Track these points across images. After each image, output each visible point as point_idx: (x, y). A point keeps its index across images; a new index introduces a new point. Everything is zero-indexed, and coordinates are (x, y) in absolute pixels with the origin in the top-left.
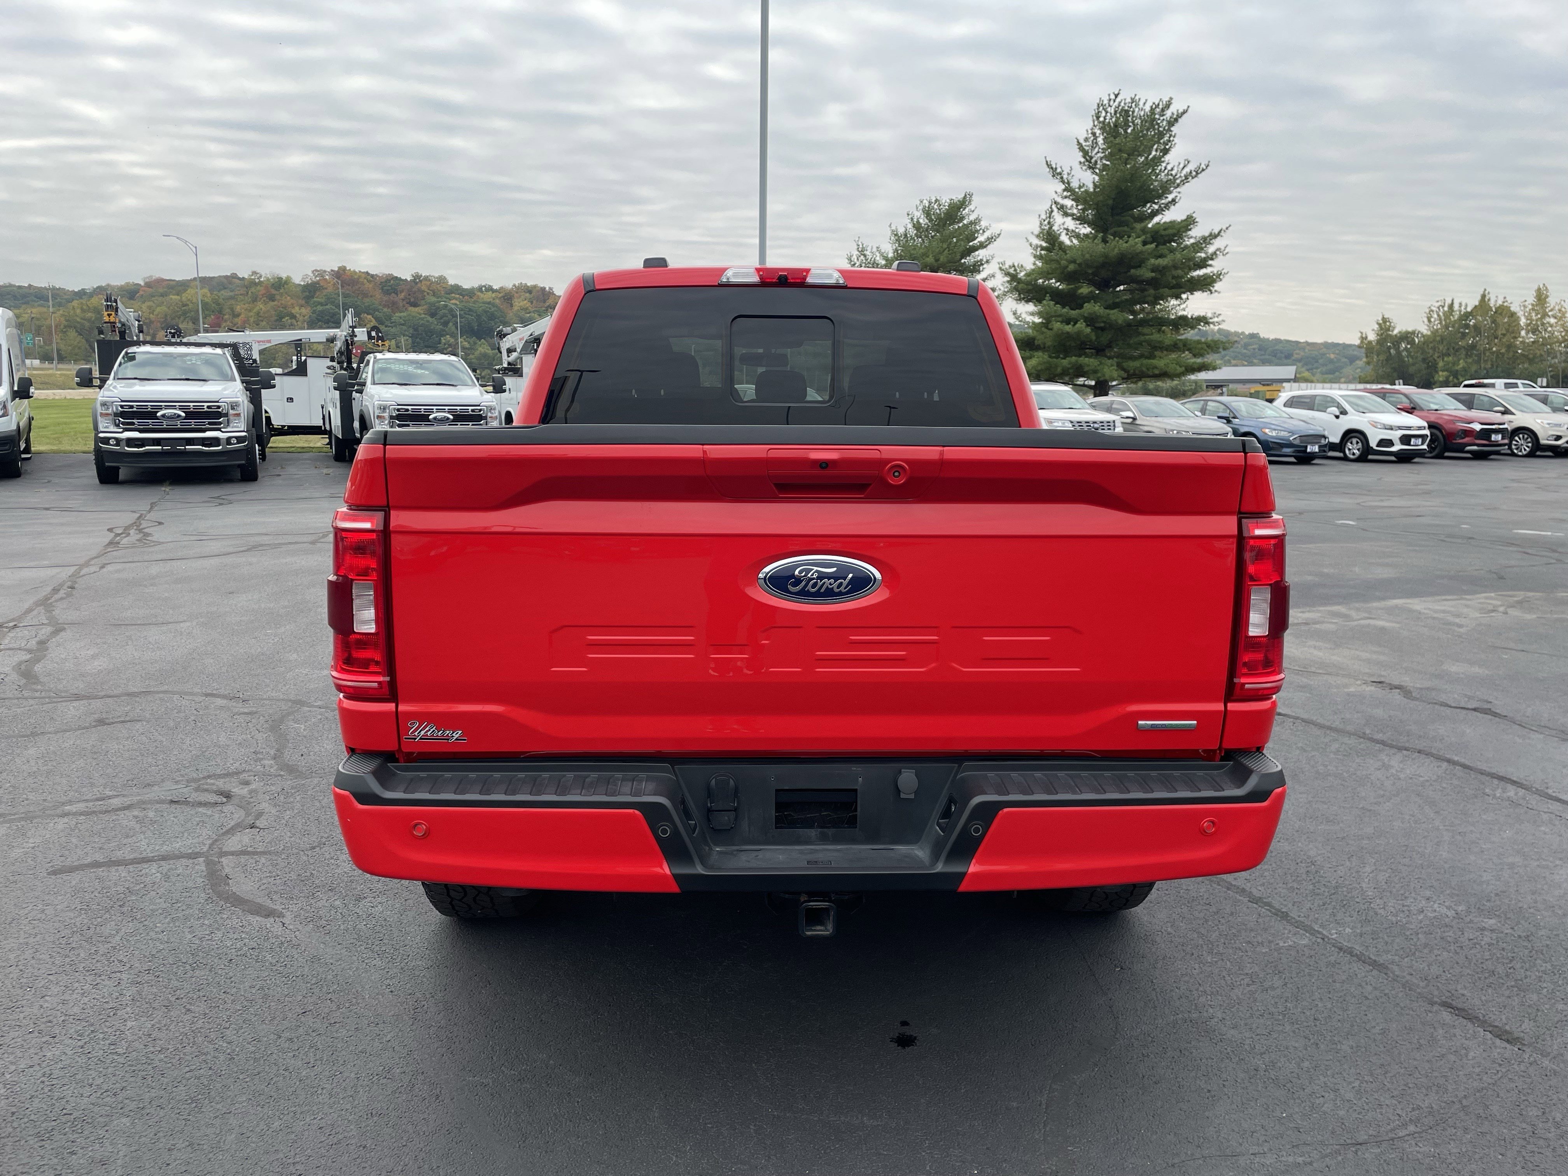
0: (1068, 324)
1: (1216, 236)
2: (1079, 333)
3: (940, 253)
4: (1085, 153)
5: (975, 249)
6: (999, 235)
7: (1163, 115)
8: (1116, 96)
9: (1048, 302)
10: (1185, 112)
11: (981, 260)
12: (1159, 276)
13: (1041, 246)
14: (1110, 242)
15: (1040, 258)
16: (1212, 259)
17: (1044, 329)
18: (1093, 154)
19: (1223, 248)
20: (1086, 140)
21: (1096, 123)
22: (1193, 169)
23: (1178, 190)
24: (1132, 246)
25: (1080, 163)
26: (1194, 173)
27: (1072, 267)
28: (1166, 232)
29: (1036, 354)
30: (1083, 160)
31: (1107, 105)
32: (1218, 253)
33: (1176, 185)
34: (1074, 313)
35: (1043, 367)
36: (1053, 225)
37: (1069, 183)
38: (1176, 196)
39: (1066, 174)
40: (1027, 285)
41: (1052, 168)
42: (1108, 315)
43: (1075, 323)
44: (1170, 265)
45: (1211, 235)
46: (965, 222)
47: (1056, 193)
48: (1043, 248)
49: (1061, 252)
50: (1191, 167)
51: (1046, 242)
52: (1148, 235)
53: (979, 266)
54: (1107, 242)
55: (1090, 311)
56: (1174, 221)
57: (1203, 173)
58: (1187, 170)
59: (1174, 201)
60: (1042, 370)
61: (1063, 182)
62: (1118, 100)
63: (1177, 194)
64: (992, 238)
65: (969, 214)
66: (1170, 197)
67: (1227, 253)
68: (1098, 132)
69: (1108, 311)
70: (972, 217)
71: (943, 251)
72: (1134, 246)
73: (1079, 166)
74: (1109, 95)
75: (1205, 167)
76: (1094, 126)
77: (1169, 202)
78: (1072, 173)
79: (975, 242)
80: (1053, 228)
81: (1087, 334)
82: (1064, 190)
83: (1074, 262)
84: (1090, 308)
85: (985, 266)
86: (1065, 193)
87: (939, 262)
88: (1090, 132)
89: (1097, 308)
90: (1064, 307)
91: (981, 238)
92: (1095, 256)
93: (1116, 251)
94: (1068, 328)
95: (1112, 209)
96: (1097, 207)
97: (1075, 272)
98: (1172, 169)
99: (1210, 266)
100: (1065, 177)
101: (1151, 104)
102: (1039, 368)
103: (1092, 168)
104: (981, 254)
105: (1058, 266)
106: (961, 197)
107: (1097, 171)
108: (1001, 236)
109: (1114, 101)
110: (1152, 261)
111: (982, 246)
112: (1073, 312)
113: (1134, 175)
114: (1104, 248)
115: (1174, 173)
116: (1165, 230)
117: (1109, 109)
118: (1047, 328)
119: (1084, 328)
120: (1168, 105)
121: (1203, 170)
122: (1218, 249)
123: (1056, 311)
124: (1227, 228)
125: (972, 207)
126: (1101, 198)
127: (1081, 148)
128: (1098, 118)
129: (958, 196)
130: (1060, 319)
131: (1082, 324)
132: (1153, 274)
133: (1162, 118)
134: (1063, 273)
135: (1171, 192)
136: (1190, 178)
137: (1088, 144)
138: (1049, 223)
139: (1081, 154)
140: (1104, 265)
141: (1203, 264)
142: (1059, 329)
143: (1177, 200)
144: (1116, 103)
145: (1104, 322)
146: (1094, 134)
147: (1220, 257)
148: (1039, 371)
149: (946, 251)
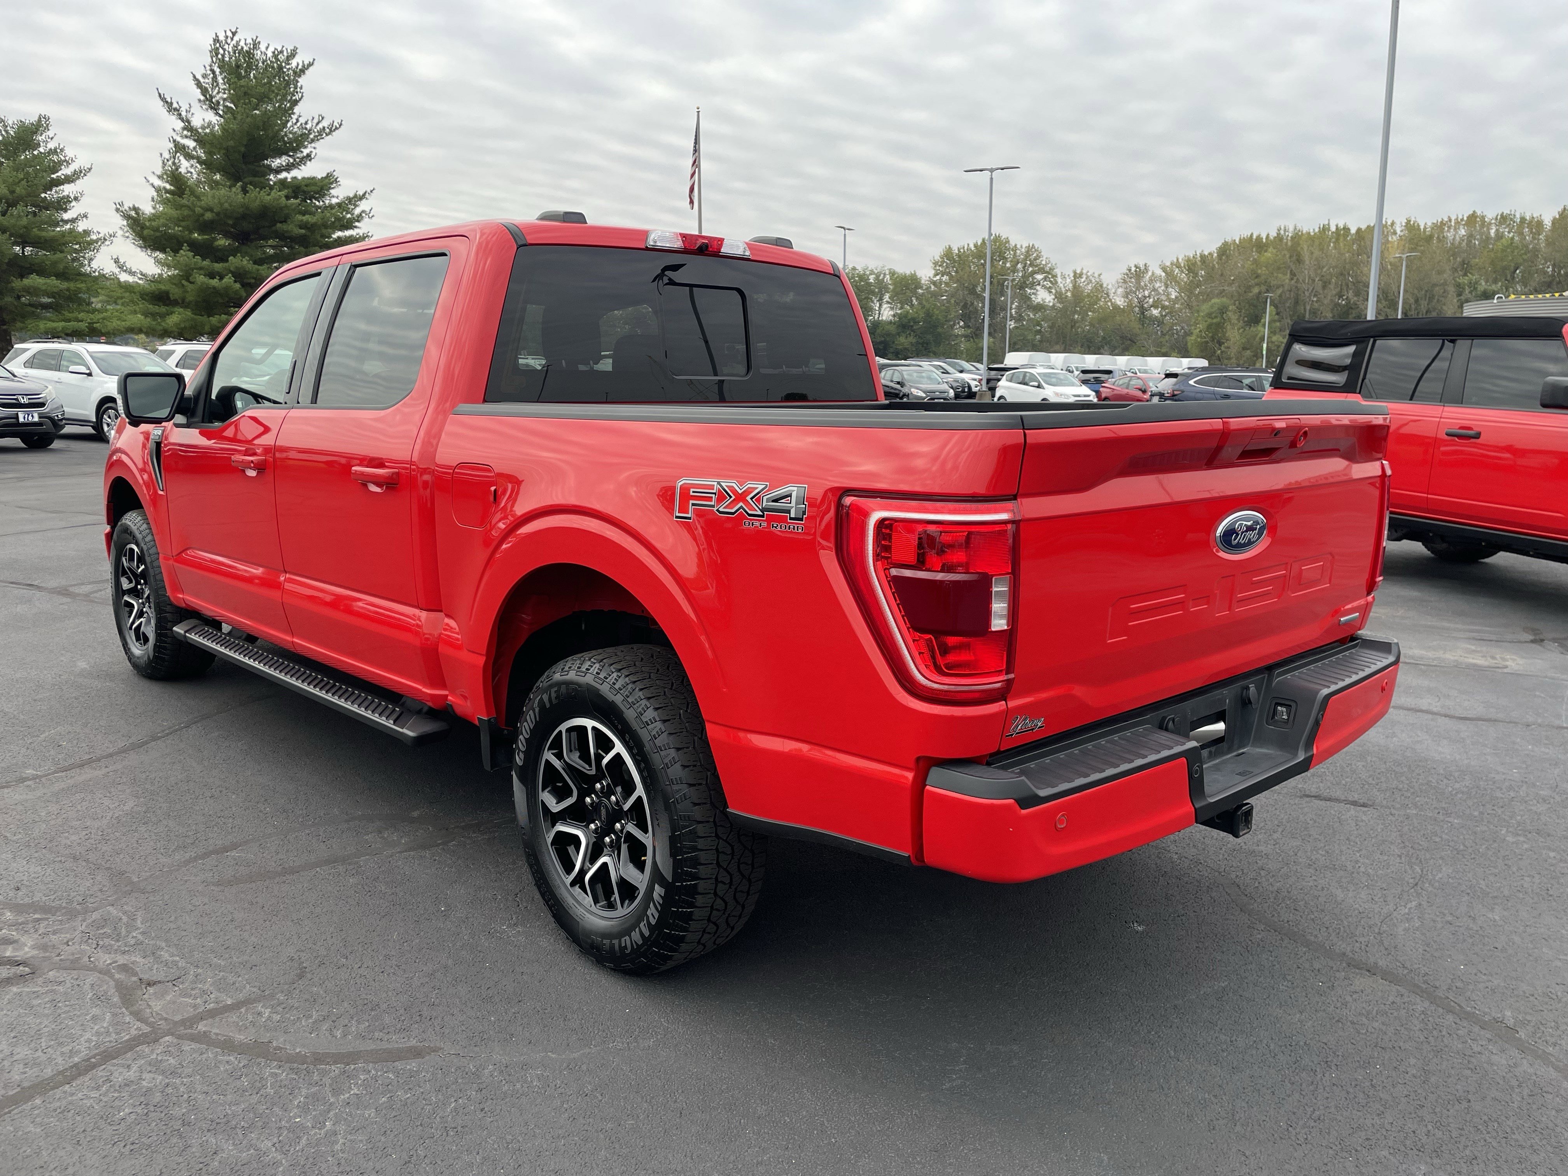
0: (213, 278)
1: (361, 198)
2: (227, 288)
3: (15, 184)
4: (204, 91)
5: (59, 182)
6: (90, 169)
7: (289, 64)
8: (234, 34)
9: (185, 254)
10: (310, 64)
11: (68, 196)
12: (308, 234)
13: (164, 188)
14: (250, 192)
15: (165, 202)
16: (358, 221)
17: (184, 282)
18: (215, 93)
19: (368, 211)
20: (205, 76)
21: (214, 59)
22: (326, 126)
23: (313, 145)
24: (274, 199)
25: (200, 100)
26: (328, 130)
27: (208, 216)
28: (309, 189)
29: (176, 309)
30: (202, 98)
31: (224, 42)
32: (364, 215)
33: (309, 140)
34: (218, 266)
35: (187, 324)
36: (179, 167)
37: (188, 122)
38: (311, 152)
39: (185, 111)
40: (154, 231)
41: (167, 102)
42: (258, 270)
43: (221, 278)
44: (319, 223)
45: (355, 196)
46: (42, 150)
47: (174, 130)
48: (167, 191)
49: (192, 198)
50: (325, 123)
51: (171, 185)
52: (290, 190)
53: (65, 203)
54: (247, 192)
55: (237, 265)
56: (314, 178)
57: (337, 131)
58: (320, 126)
59: (309, 157)
60: (185, 327)
61: (182, 120)
62: (236, 38)
63: (313, 150)
64: (81, 172)
65: (46, 143)
66: (305, 152)
67: (373, 216)
68: (217, 70)
69: (256, 266)
70: (51, 145)
71: (19, 182)
72: (278, 200)
73: (198, 105)
74: (225, 32)
75: (338, 126)
76: (213, 62)
77: (304, 157)
78: (192, 111)
79: (59, 174)
80: (180, 170)
81: (237, 291)
82: (184, 129)
83: (211, 210)
84: (235, 261)
85: (73, 204)
86: (185, 132)
87: (15, 195)
88: (208, 68)
89: (245, 262)
90: (204, 259)
91: (65, 171)
92: (235, 206)
93: (258, 203)
94: (215, 282)
95: (244, 156)
96: (227, 152)
97: (212, 222)
98: (306, 123)
99: (356, 227)
100: (184, 114)
101: (273, 50)
102: (183, 326)
103: (214, 107)
104: (67, 189)
105: (191, 213)
106: (34, 119)
107: (221, 112)
108: (92, 170)
109: (232, 39)
110: (300, 217)
111: (69, 180)
112: (216, 265)
113: (267, 122)
114: (244, 198)
115: (308, 126)
116: (306, 186)
117: (226, 47)
118: (188, 280)
119: (232, 283)
120: (293, 55)
121: (336, 128)
122: (363, 211)
123: (196, 263)
124: (371, 191)
125: (50, 133)
126: (231, 143)
127: (199, 84)
128: (217, 54)
129: (31, 118)
130: (202, 272)
131: (230, 278)
132: (303, 231)
133: (288, 67)
134: (197, 220)
135: (306, 147)
136: (324, 135)
137: (207, 81)
138: (174, 163)
139: (199, 90)
140: (244, 217)
141: (349, 225)
142: (203, 283)
143: (312, 156)
144: (234, 42)
145: (253, 278)
146: (213, 72)
147: (366, 220)
148: (182, 329)
149: (24, 182)
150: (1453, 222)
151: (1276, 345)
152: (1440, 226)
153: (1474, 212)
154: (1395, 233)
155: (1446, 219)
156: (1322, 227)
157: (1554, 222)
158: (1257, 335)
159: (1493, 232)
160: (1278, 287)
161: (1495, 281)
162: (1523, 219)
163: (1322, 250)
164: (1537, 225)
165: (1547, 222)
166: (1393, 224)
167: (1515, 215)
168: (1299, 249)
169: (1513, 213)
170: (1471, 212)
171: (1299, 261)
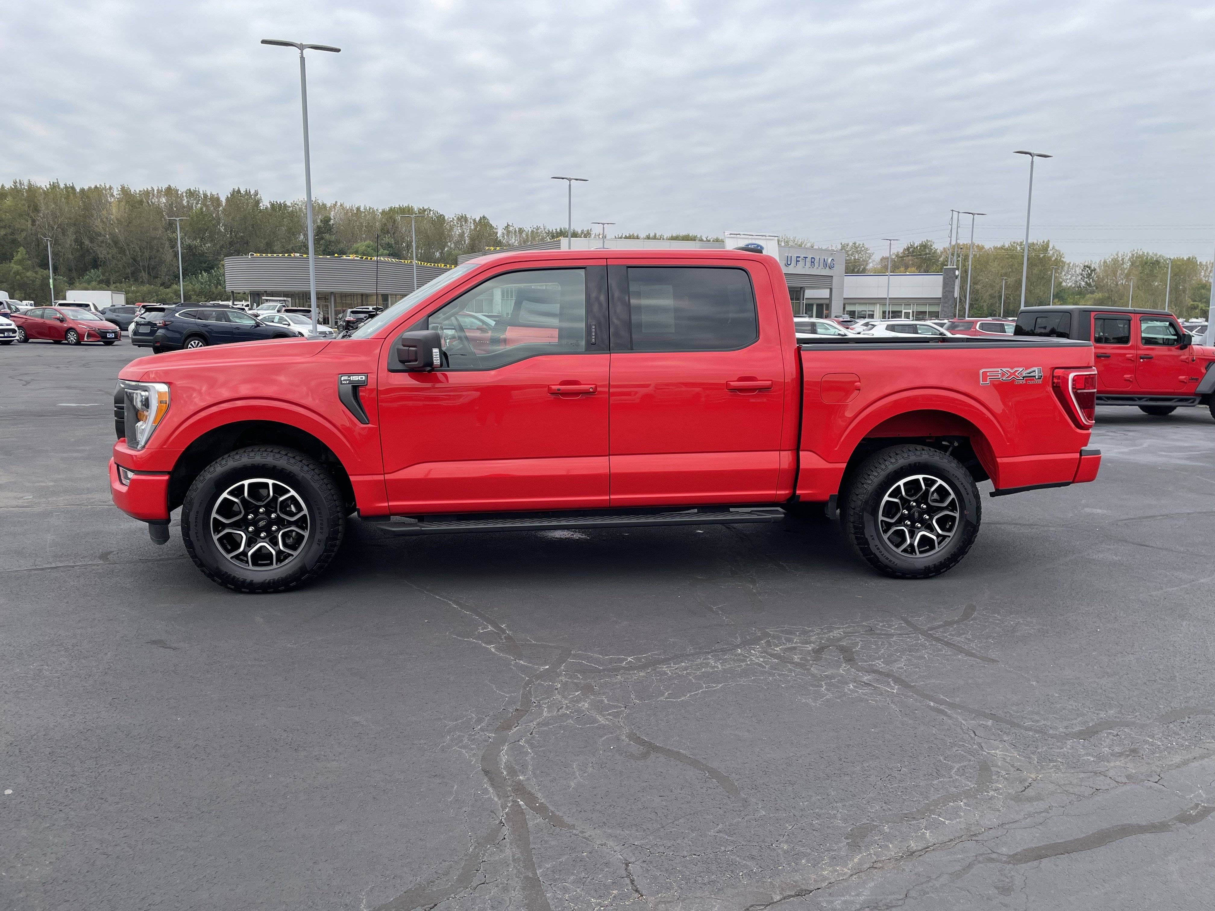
150: (156, 192)
151: (31, 280)
152: (147, 193)
153: (170, 185)
154: (112, 195)
155: (150, 189)
156: (52, 184)
157: (227, 199)
158: (11, 271)
159: (185, 203)
160: (23, 230)
161: (195, 239)
162: (205, 195)
163: (55, 203)
164: (216, 200)
165: (223, 200)
166: (111, 188)
167: (199, 192)
168: (36, 200)
169: (197, 190)
170: (167, 186)
171: (36, 210)
